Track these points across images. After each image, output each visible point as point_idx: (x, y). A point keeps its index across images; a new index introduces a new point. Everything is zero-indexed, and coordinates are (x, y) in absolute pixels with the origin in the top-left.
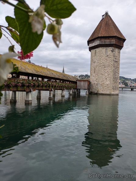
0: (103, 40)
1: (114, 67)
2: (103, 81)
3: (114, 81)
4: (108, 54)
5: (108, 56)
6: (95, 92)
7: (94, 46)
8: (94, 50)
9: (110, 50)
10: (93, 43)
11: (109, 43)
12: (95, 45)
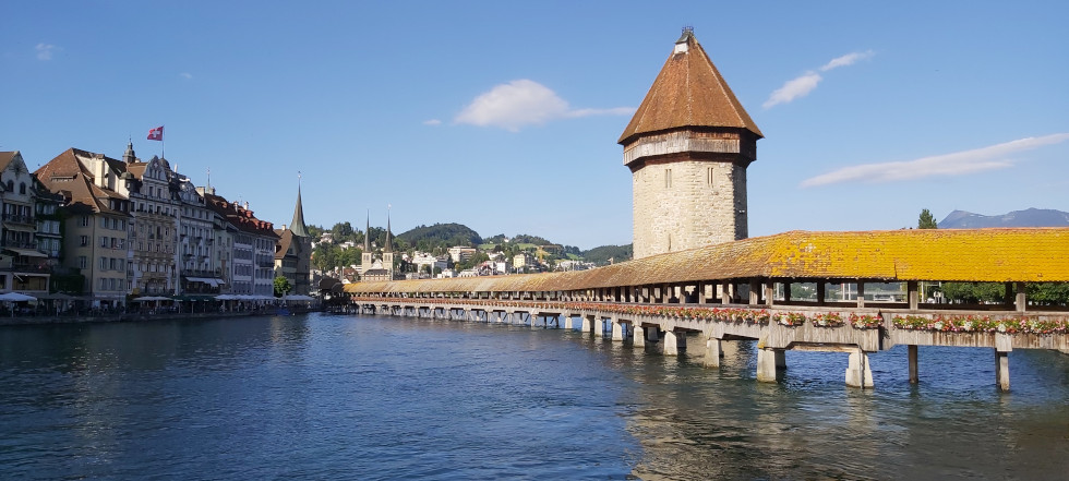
0: (701, 137)
4: (717, 188)
8: (662, 167)
11: (721, 151)
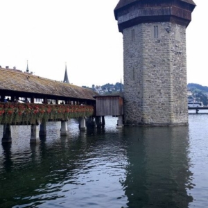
1: (175, 65)
2: (153, 96)
3: (175, 95)
5: (159, 41)
6: (136, 121)
7: (130, 21)
9: (163, 27)
10: (126, 14)
11: (160, 14)
12: (131, 18)
